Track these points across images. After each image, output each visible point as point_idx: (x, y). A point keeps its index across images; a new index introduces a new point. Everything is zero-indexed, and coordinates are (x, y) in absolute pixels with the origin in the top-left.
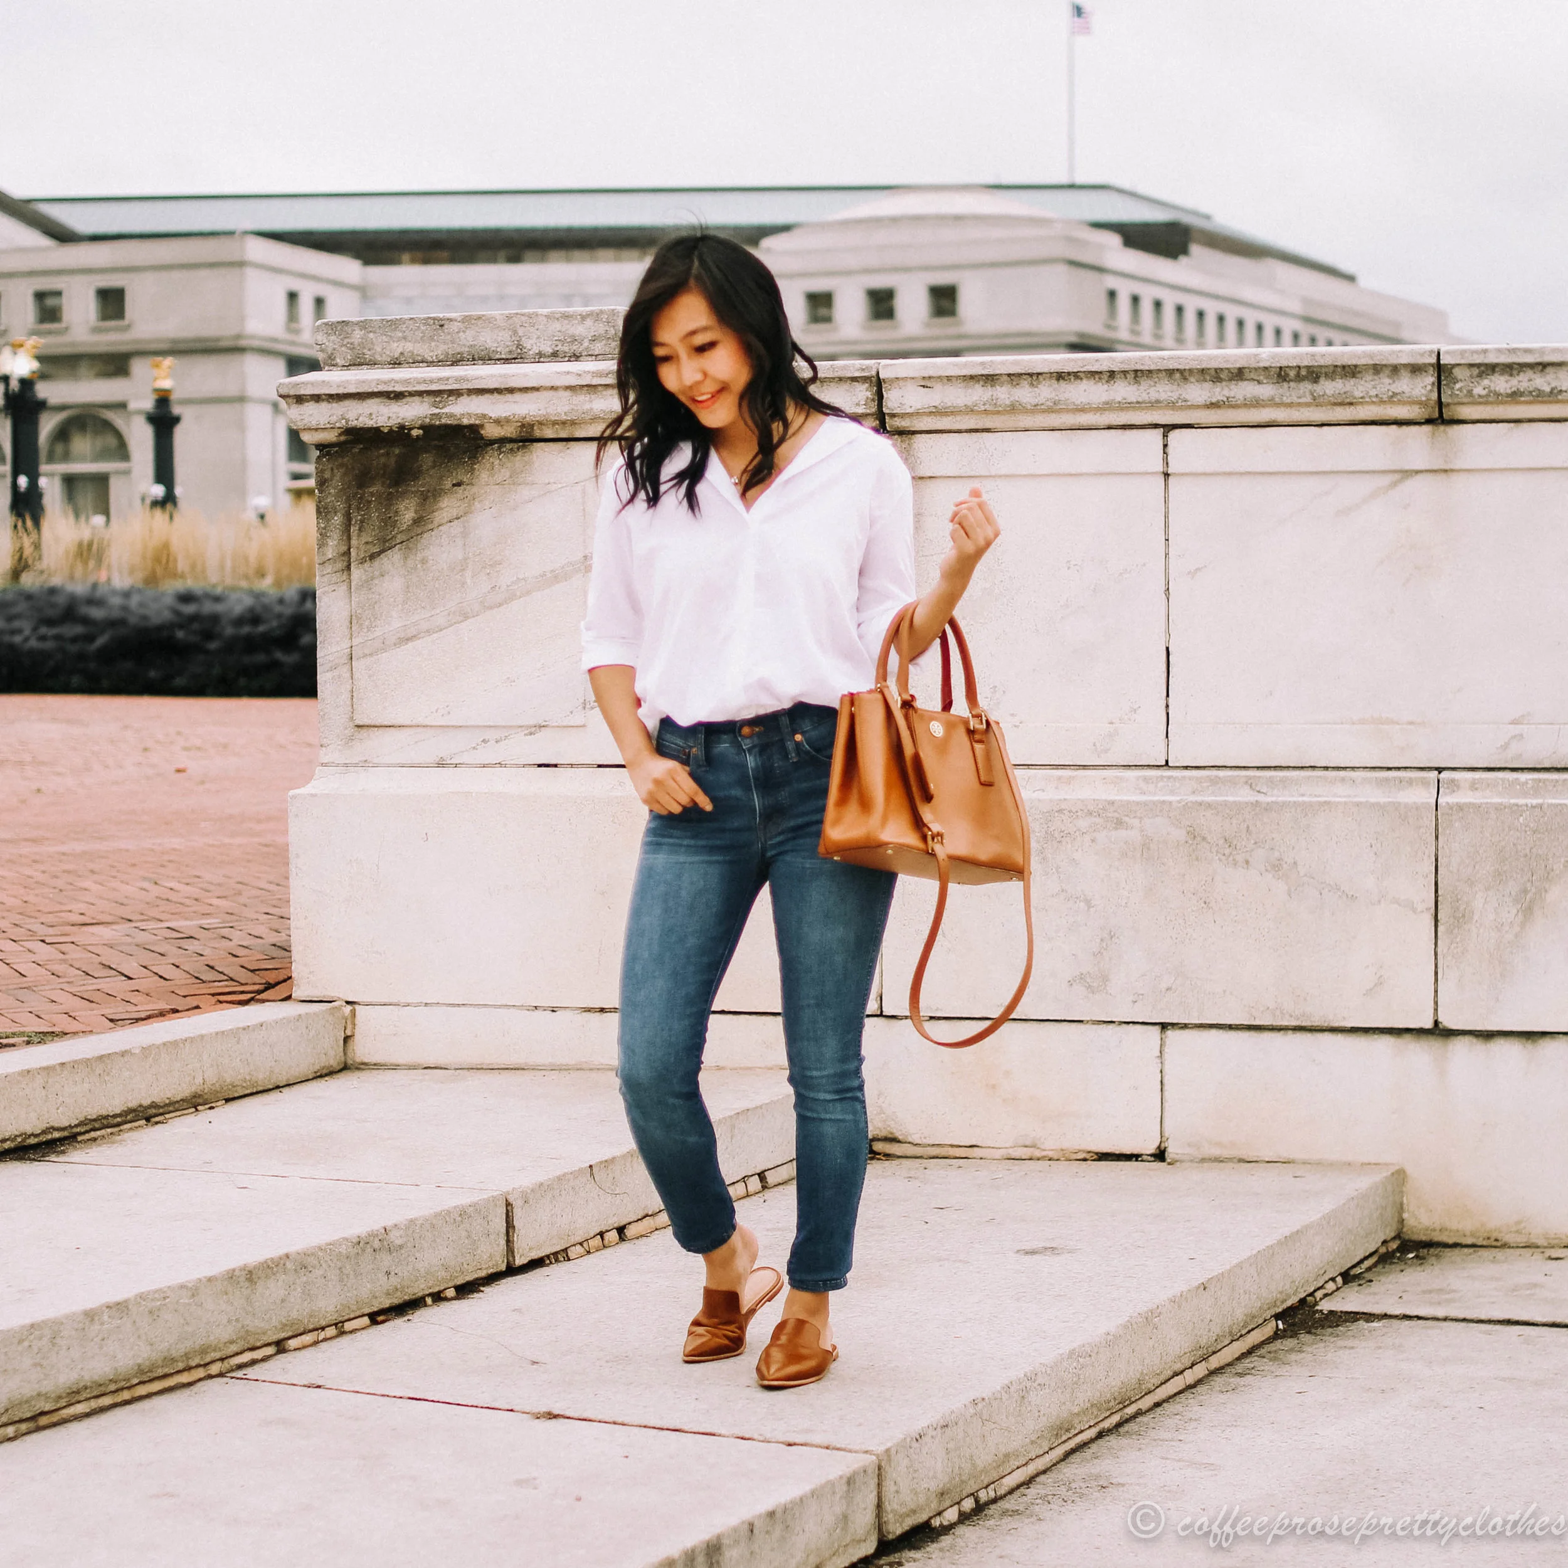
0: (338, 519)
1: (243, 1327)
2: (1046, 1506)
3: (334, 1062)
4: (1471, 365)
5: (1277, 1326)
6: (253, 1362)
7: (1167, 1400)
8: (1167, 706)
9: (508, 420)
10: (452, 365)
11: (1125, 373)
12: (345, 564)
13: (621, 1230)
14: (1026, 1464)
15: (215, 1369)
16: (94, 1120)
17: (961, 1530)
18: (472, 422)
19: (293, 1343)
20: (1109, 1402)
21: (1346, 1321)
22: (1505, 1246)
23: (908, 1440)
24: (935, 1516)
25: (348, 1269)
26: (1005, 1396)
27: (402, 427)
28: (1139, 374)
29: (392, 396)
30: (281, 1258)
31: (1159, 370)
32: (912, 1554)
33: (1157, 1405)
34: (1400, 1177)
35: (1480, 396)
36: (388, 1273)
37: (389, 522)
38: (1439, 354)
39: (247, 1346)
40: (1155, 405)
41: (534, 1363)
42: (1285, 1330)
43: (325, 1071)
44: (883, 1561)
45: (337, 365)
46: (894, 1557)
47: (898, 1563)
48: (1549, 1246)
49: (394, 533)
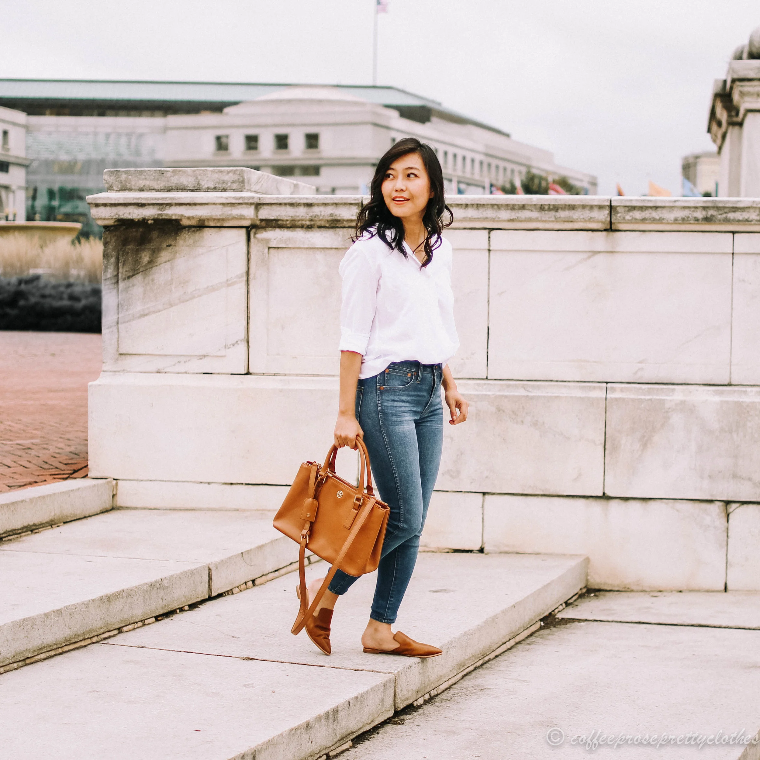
0: (113, 260)
1: (106, 621)
2: (459, 697)
3: (108, 506)
4: (625, 206)
5: (541, 625)
6: (110, 637)
7: (500, 655)
8: (487, 352)
9: (193, 217)
10: (167, 191)
11: (472, 205)
12: (116, 280)
13: (253, 581)
14: (448, 680)
15: (94, 640)
16: (10, 531)
17: (425, 707)
18: (177, 218)
19: (125, 629)
20: (479, 654)
21: (569, 622)
22: (632, 591)
23: (406, 668)
24: (415, 701)
25: (147, 597)
27: (144, 219)
28: (479, 206)
29: (140, 205)
30: (120, 591)
31: (488, 205)
32: (408, 716)
33: (497, 656)
34: (587, 560)
35: (628, 220)
36: (162, 599)
37: (137, 262)
38: (611, 201)
39: (107, 630)
40: (486, 219)
41: (234, 637)
42: (544, 626)
43: (104, 510)
44: (396, 719)
45: (113, 190)
46: (401, 718)
47: (403, 720)
48: (652, 591)
49: (139, 267)
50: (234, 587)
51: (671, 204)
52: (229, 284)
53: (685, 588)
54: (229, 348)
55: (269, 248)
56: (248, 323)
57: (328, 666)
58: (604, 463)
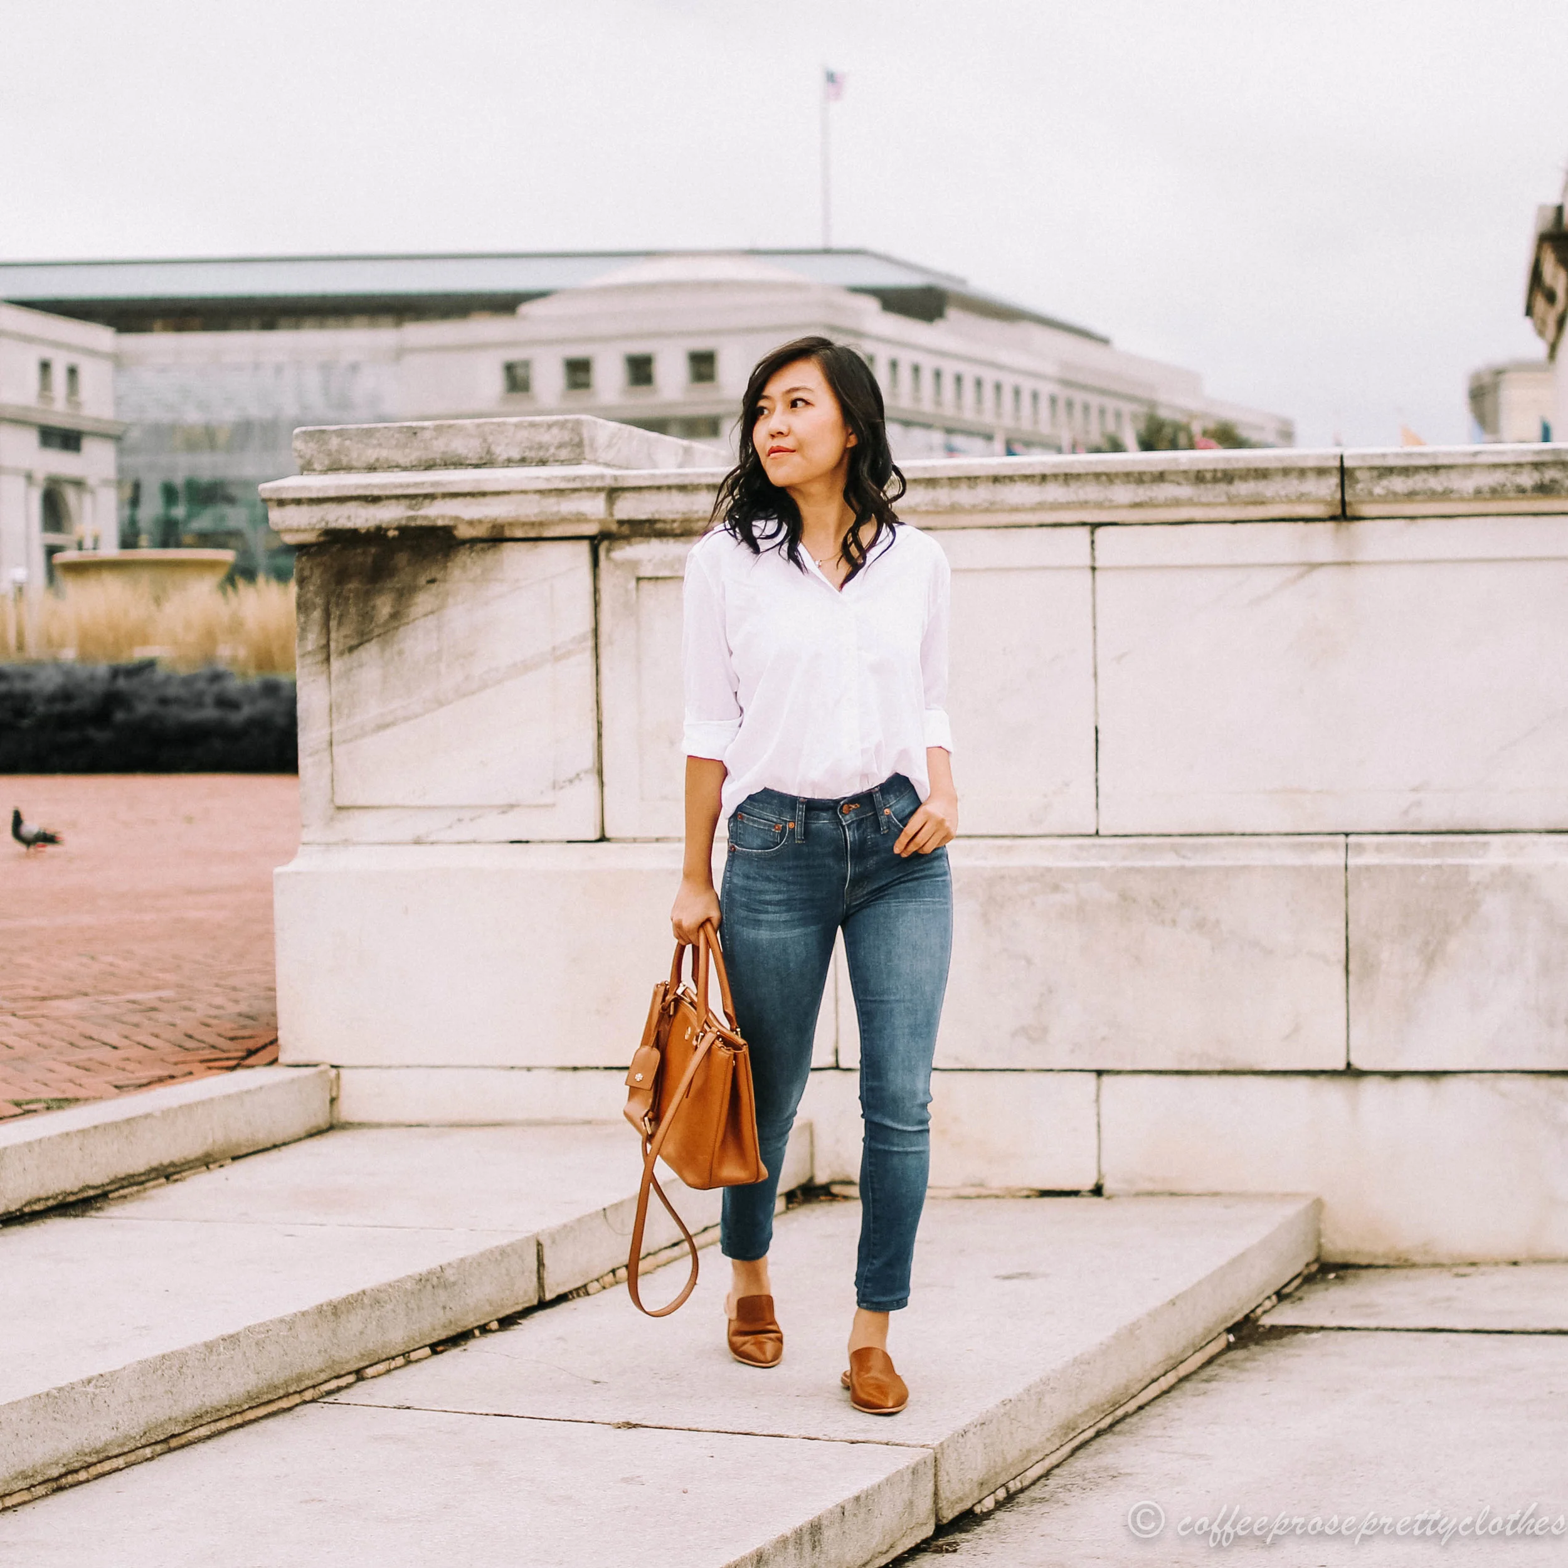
0: (317, 614)
1: (330, 1357)
2: (1068, 1494)
3: (321, 1120)
4: (1371, 468)
5: (1228, 1340)
6: (339, 1389)
7: (1148, 1404)
8: (1097, 780)
9: (480, 522)
10: (425, 470)
11: (1055, 476)
12: (324, 656)
14: (1044, 1458)
15: (308, 1395)
16: (123, 1179)
17: (999, 1515)
18: (446, 523)
19: (370, 1372)
20: (1104, 1404)
21: (1288, 1333)
22: (1413, 1266)
23: (956, 1435)
24: (977, 1503)
25: (412, 1304)
26: (1026, 1397)
27: (379, 529)
28: (1069, 477)
29: (370, 499)
30: (359, 1294)
31: (1087, 474)
32: (963, 1536)
33: (1141, 1408)
34: (1318, 1205)
35: (1379, 496)
36: (444, 1308)
37: (367, 616)
38: (1342, 458)
39: (334, 1374)
40: (1084, 505)
41: (596, 1382)
42: (1235, 1343)
43: (314, 1131)
44: (941, 1542)
45: (314, 470)
46: (950, 1539)
47: (954, 1543)
48: (1455, 1265)
49: (371, 627)
50: (590, 1279)
51: (1468, 460)
52: (558, 655)
53: (1524, 1256)
54: (562, 788)
55: (639, 579)
56: (600, 735)
57: (795, 1435)
58: (1347, 1002)
